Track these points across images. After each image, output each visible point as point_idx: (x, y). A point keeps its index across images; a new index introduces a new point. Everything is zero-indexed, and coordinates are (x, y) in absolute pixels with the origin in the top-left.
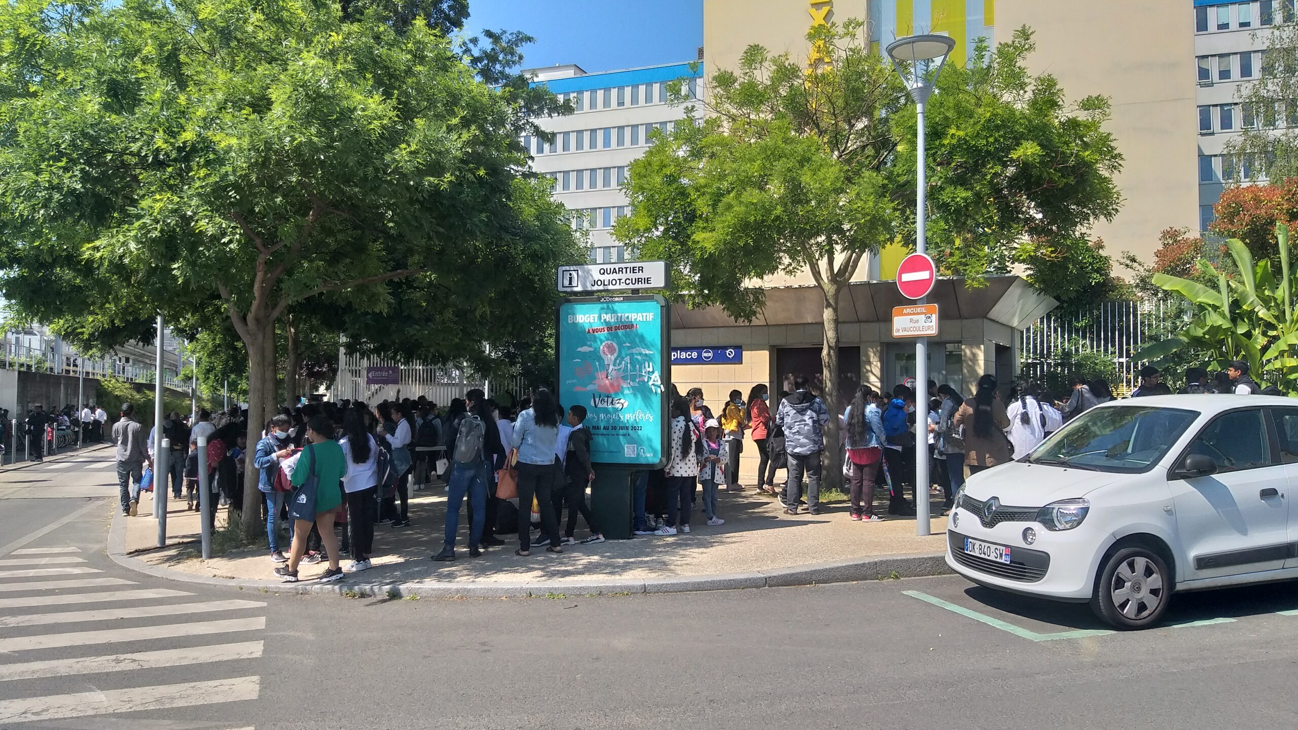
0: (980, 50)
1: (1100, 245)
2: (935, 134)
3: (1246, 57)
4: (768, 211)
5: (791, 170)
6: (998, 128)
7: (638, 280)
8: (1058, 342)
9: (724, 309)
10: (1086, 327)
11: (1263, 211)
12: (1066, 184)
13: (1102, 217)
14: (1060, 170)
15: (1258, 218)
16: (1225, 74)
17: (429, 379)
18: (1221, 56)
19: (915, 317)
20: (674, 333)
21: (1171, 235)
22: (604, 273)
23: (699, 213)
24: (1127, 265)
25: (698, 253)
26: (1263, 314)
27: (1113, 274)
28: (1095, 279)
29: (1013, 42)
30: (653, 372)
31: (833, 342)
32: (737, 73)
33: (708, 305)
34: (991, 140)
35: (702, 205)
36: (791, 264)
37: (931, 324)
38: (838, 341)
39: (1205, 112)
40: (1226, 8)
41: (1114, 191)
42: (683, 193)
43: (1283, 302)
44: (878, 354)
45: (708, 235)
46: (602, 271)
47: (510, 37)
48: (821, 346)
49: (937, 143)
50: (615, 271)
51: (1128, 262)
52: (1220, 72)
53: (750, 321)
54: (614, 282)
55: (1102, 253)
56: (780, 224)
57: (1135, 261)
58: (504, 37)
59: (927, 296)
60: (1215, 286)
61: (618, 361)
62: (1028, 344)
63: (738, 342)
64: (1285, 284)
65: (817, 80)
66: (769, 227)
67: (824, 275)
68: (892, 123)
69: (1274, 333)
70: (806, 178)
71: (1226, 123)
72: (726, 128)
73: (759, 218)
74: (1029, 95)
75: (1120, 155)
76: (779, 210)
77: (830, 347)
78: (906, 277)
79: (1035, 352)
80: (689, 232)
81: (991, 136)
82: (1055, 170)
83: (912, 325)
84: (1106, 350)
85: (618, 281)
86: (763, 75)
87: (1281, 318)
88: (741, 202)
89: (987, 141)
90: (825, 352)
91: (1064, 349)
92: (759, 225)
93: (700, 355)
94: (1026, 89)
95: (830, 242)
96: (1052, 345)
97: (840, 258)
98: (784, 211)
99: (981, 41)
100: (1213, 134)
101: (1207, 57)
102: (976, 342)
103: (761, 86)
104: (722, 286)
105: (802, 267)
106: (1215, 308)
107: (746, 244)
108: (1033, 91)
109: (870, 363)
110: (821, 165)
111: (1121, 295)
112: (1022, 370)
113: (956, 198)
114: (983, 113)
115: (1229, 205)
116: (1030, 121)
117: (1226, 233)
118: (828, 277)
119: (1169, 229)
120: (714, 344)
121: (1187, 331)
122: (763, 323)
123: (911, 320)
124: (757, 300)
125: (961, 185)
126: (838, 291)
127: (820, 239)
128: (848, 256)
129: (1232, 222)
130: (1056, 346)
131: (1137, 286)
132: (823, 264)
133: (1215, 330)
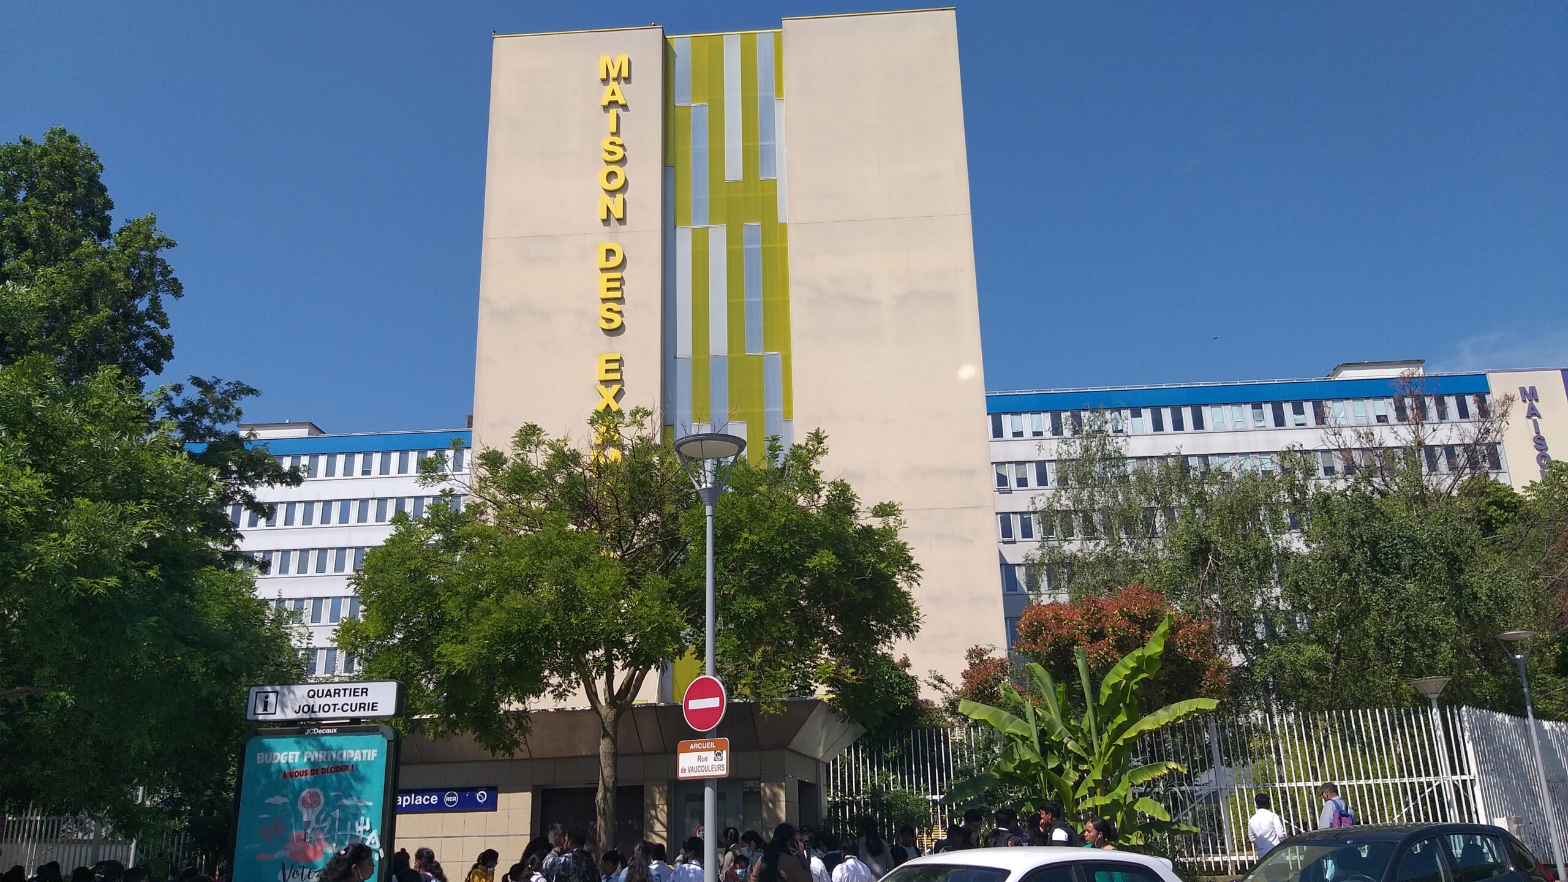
0: (774, 450)
1: (906, 663)
2: (725, 537)
3: (1041, 465)
4: (535, 619)
5: (564, 571)
6: (793, 534)
7: (362, 706)
8: (869, 776)
9: (475, 739)
10: (896, 757)
11: (1065, 631)
12: (865, 598)
13: (903, 634)
14: (858, 583)
15: (1059, 637)
16: (1022, 482)
17: (49, 835)
18: (1018, 463)
19: (703, 754)
20: (403, 770)
21: (976, 654)
22: (313, 697)
23: (449, 617)
24: (935, 686)
25: (444, 669)
26: (1072, 745)
27: (922, 696)
28: (902, 702)
29: (807, 444)
30: (370, 831)
31: (610, 782)
32: (508, 453)
33: (456, 734)
34: (786, 546)
35: (453, 608)
36: (560, 685)
37: (721, 763)
38: (616, 780)
39: (1005, 519)
40: (1019, 417)
41: (914, 606)
42: (430, 592)
43: (1090, 731)
44: (665, 795)
45: (460, 647)
46: (312, 693)
47: (227, 388)
48: (596, 786)
49: (729, 547)
50: (329, 694)
51: (936, 682)
52: (1018, 479)
53: (512, 754)
54: (326, 708)
55: (910, 672)
56: (549, 635)
57: (943, 682)
58: (217, 386)
59: (718, 727)
60: (1022, 715)
61: (322, 817)
62: (835, 778)
63: (492, 783)
64: (1089, 713)
65: (600, 469)
66: (536, 640)
67: (602, 697)
68: (681, 520)
69: (1085, 767)
70: (582, 580)
71: (1027, 533)
72: (491, 517)
73: (523, 627)
74: (823, 501)
75: (917, 565)
76: (548, 619)
77: (606, 789)
78: (695, 704)
79: (843, 790)
80: (435, 642)
81: (786, 542)
82: (852, 582)
83: (701, 764)
84: (918, 788)
85: (332, 707)
86: (538, 459)
87: (1089, 750)
88: (502, 608)
89: (782, 548)
90: (600, 795)
91: (874, 785)
92: (523, 636)
93: (441, 800)
94: (821, 493)
95: (609, 657)
96: (861, 779)
97: (620, 677)
98: (554, 620)
99: (775, 439)
100: (1014, 542)
101: (1004, 463)
102: (776, 779)
103: (534, 471)
104: (474, 709)
105: (574, 688)
106: (1024, 739)
107: (506, 660)
108: (827, 496)
109: (655, 807)
110: (600, 565)
111: (931, 721)
112: (829, 810)
113: (748, 608)
114: (779, 517)
115: (1031, 624)
116: (825, 528)
117: (1030, 653)
118: (606, 699)
119: (974, 648)
120: (460, 785)
121: (998, 766)
122: (526, 756)
123: (699, 758)
124: (520, 725)
125: (755, 594)
126: (617, 717)
127: (597, 654)
128: (630, 673)
129: (1036, 643)
130: (865, 781)
131: (947, 710)
132: (600, 684)
133: (1024, 765)
